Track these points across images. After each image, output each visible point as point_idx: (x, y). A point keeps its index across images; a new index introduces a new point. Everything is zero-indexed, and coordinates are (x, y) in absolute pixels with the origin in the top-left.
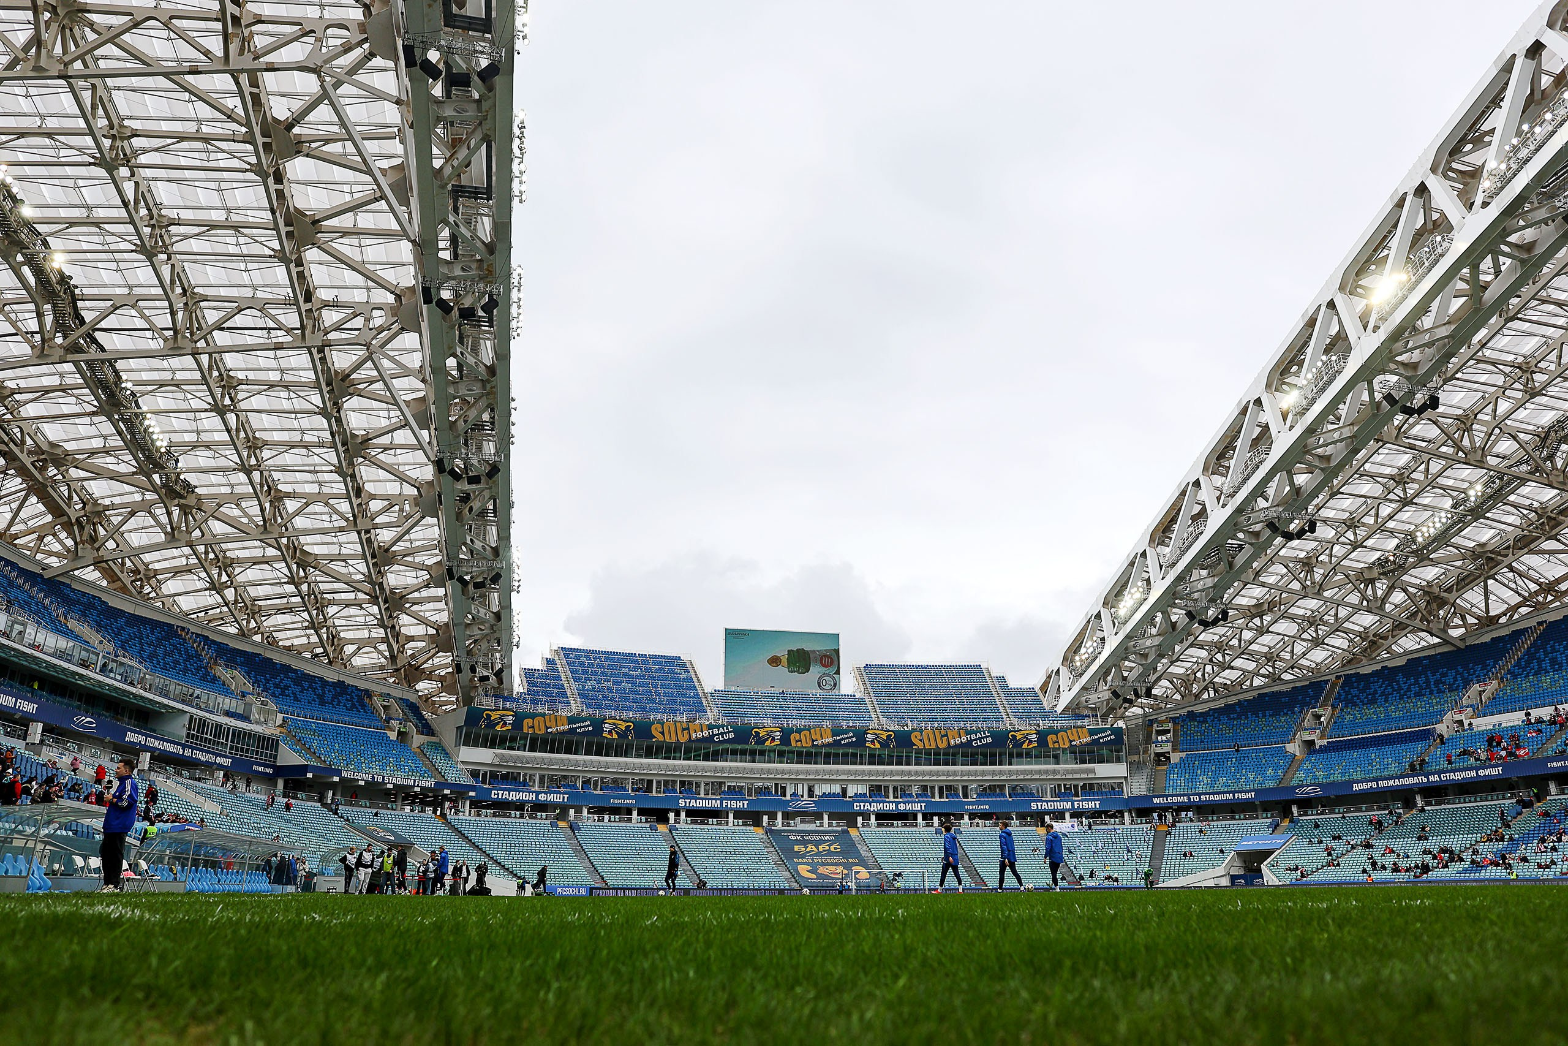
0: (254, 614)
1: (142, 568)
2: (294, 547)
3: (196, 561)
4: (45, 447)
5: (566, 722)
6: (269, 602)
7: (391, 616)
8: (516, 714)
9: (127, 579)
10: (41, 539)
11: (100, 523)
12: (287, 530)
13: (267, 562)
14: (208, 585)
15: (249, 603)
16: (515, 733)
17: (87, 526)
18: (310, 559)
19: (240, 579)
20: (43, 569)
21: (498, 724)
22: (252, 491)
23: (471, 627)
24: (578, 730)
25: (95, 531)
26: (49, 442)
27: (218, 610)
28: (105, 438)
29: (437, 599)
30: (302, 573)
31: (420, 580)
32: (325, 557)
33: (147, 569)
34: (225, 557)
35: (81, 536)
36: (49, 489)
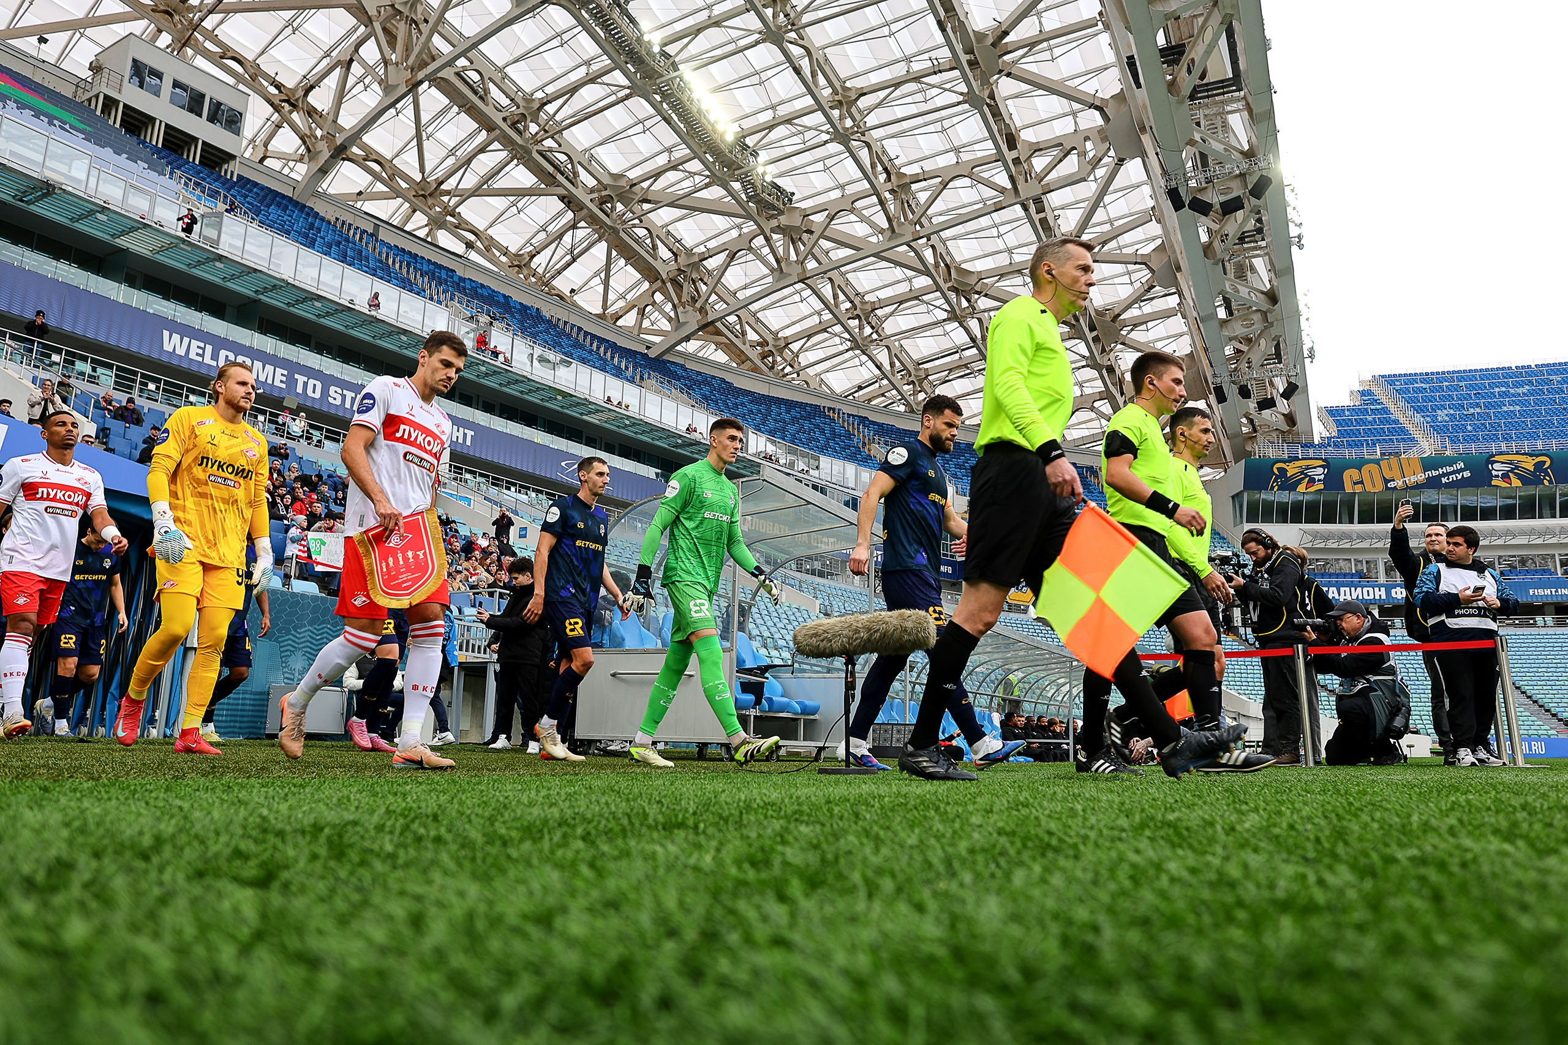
0: (921, 381)
1: (769, 338)
2: (947, 265)
3: (831, 316)
4: (606, 180)
5: (1418, 467)
6: (937, 362)
7: (1103, 351)
8: (1327, 464)
9: (754, 354)
10: (642, 313)
11: (701, 280)
12: (922, 226)
13: (916, 296)
14: (849, 343)
15: (911, 368)
16: (1330, 495)
17: (685, 285)
18: (972, 280)
19: (889, 327)
20: (648, 348)
21: (1299, 482)
22: (868, 186)
23: (1229, 325)
24: (1444, 480)
25: (697, 290)
26: (610, 174)
27: (877, 385)
28: (669, 150)
29: (1166, 315)
30: (965, 304)
31: (1137, 285)
32: (990, 274)
33: (777, 339)
34: (864, 303)
35: (679, 297)
36: (622, 234)
